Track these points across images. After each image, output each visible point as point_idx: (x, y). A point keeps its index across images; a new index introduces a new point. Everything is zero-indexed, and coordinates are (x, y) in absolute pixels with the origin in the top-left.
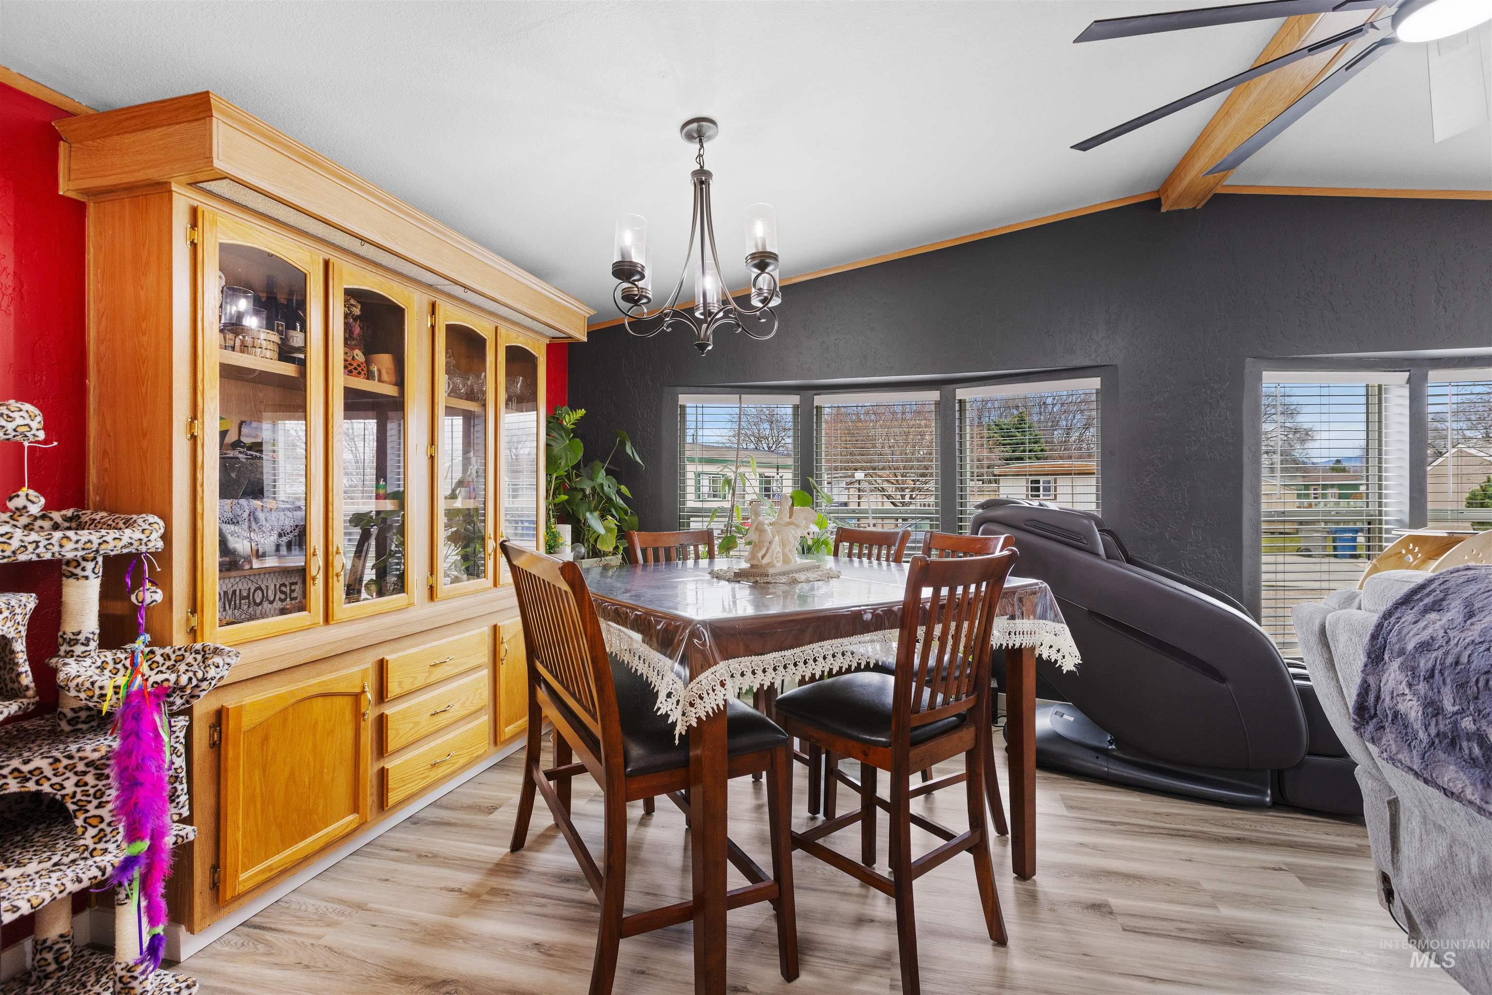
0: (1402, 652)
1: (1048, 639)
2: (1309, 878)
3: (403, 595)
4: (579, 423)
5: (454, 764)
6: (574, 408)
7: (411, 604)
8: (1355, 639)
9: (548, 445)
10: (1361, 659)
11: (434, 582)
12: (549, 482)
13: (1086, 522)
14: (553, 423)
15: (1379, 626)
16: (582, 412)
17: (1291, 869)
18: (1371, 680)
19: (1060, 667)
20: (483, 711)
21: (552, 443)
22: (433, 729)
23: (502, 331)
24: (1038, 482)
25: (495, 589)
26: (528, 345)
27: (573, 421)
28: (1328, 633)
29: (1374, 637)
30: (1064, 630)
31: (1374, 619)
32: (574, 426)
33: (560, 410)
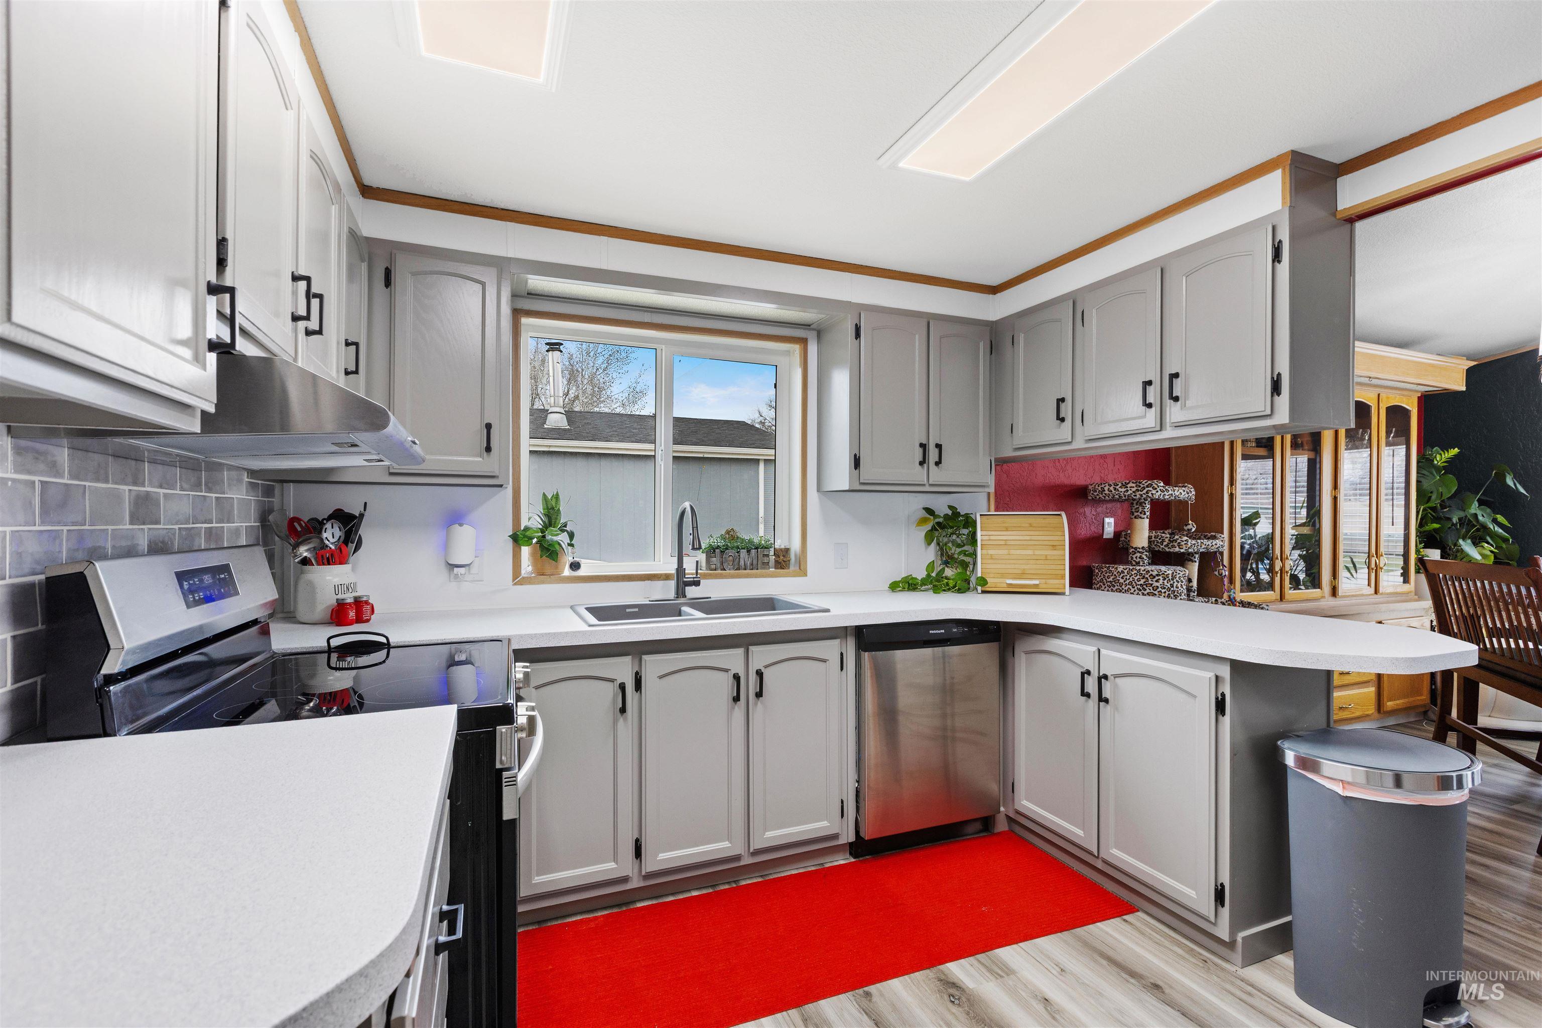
3: (1319, 590)
4: (1451, 461)
5: (1353, 713)
6: (1445, 448)
7: (1323, 597)
9: (1418, 482)
11: (1337, 584)
12: (1418, 512)
14: (1425, 462)
16: (1454, 451)
20: (1370, 684)
21: (1421, 479)
22: (1340, 683)
23: (1383, 396)
25: (1376, 596)
26: (1403, 402)
27: (1444, 460)
32: (1446, 464)
33: (1432, 451)
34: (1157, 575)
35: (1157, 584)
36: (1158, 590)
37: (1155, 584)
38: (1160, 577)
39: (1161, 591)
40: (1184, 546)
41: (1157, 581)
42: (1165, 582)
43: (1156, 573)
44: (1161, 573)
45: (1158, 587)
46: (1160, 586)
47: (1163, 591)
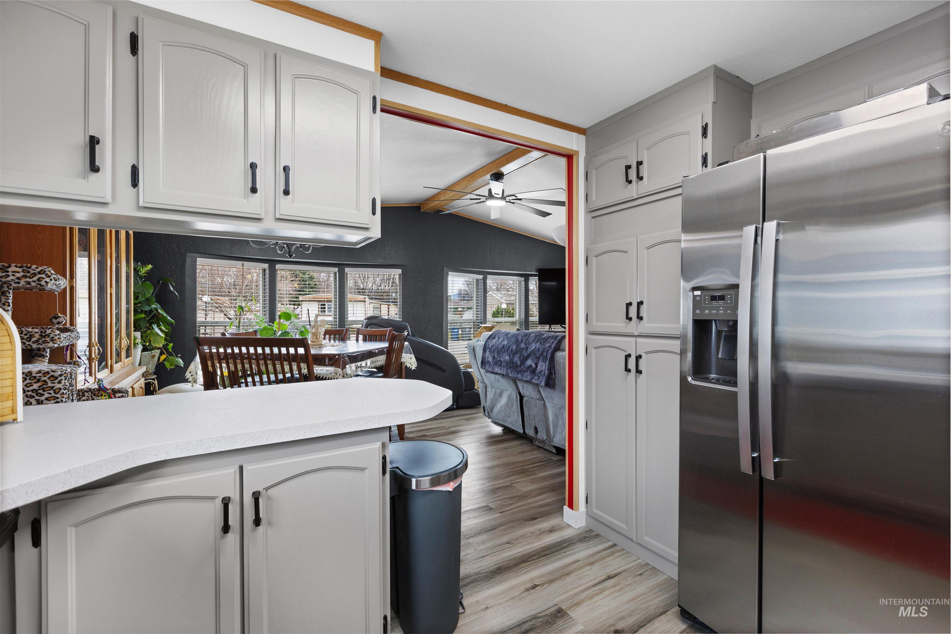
0: (489, 348)
1: (409, 360)
2: (467, 420)
4: (149, 273)
6: (146, 264)
8: (480, 348)
10: (482, 352)
13: (405, 323)
15: (485, 344)
16: (150, 266)
17: (463, 419)
18: (484, 355)
19: (411, 368)
24: (324, 305)
27: (145, 271)
28: (475, 348)
29: (484, 346)
30: (413, 356)
31: (484, 343)
32: (146, 274)
33: (137, 265)
34: (60, 375)
35: (60, 386)
36: (61, 392)
37: (58, 386)
38: (63, 378)
39: (63, 393)
40: (58, 340)
41: (59, 382)
42: (66, 381)
43: (59, 373)
44: (63, 373)
45: (60, 389)
46: (62, 387)
47: (65, 392)
